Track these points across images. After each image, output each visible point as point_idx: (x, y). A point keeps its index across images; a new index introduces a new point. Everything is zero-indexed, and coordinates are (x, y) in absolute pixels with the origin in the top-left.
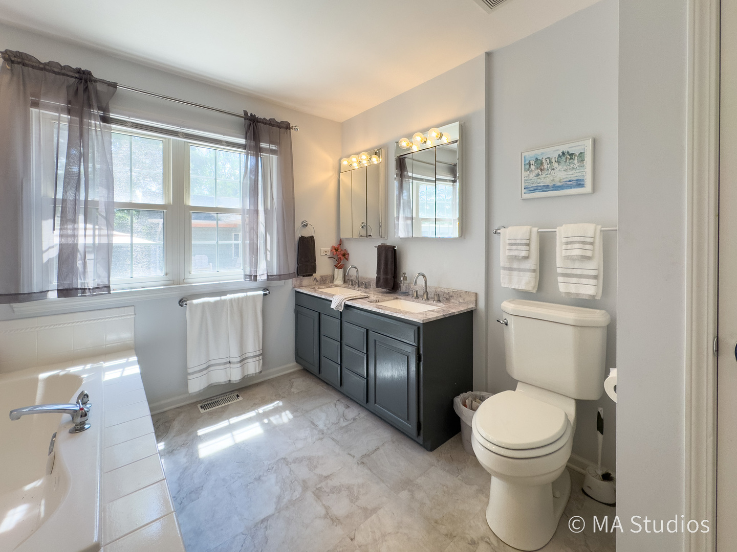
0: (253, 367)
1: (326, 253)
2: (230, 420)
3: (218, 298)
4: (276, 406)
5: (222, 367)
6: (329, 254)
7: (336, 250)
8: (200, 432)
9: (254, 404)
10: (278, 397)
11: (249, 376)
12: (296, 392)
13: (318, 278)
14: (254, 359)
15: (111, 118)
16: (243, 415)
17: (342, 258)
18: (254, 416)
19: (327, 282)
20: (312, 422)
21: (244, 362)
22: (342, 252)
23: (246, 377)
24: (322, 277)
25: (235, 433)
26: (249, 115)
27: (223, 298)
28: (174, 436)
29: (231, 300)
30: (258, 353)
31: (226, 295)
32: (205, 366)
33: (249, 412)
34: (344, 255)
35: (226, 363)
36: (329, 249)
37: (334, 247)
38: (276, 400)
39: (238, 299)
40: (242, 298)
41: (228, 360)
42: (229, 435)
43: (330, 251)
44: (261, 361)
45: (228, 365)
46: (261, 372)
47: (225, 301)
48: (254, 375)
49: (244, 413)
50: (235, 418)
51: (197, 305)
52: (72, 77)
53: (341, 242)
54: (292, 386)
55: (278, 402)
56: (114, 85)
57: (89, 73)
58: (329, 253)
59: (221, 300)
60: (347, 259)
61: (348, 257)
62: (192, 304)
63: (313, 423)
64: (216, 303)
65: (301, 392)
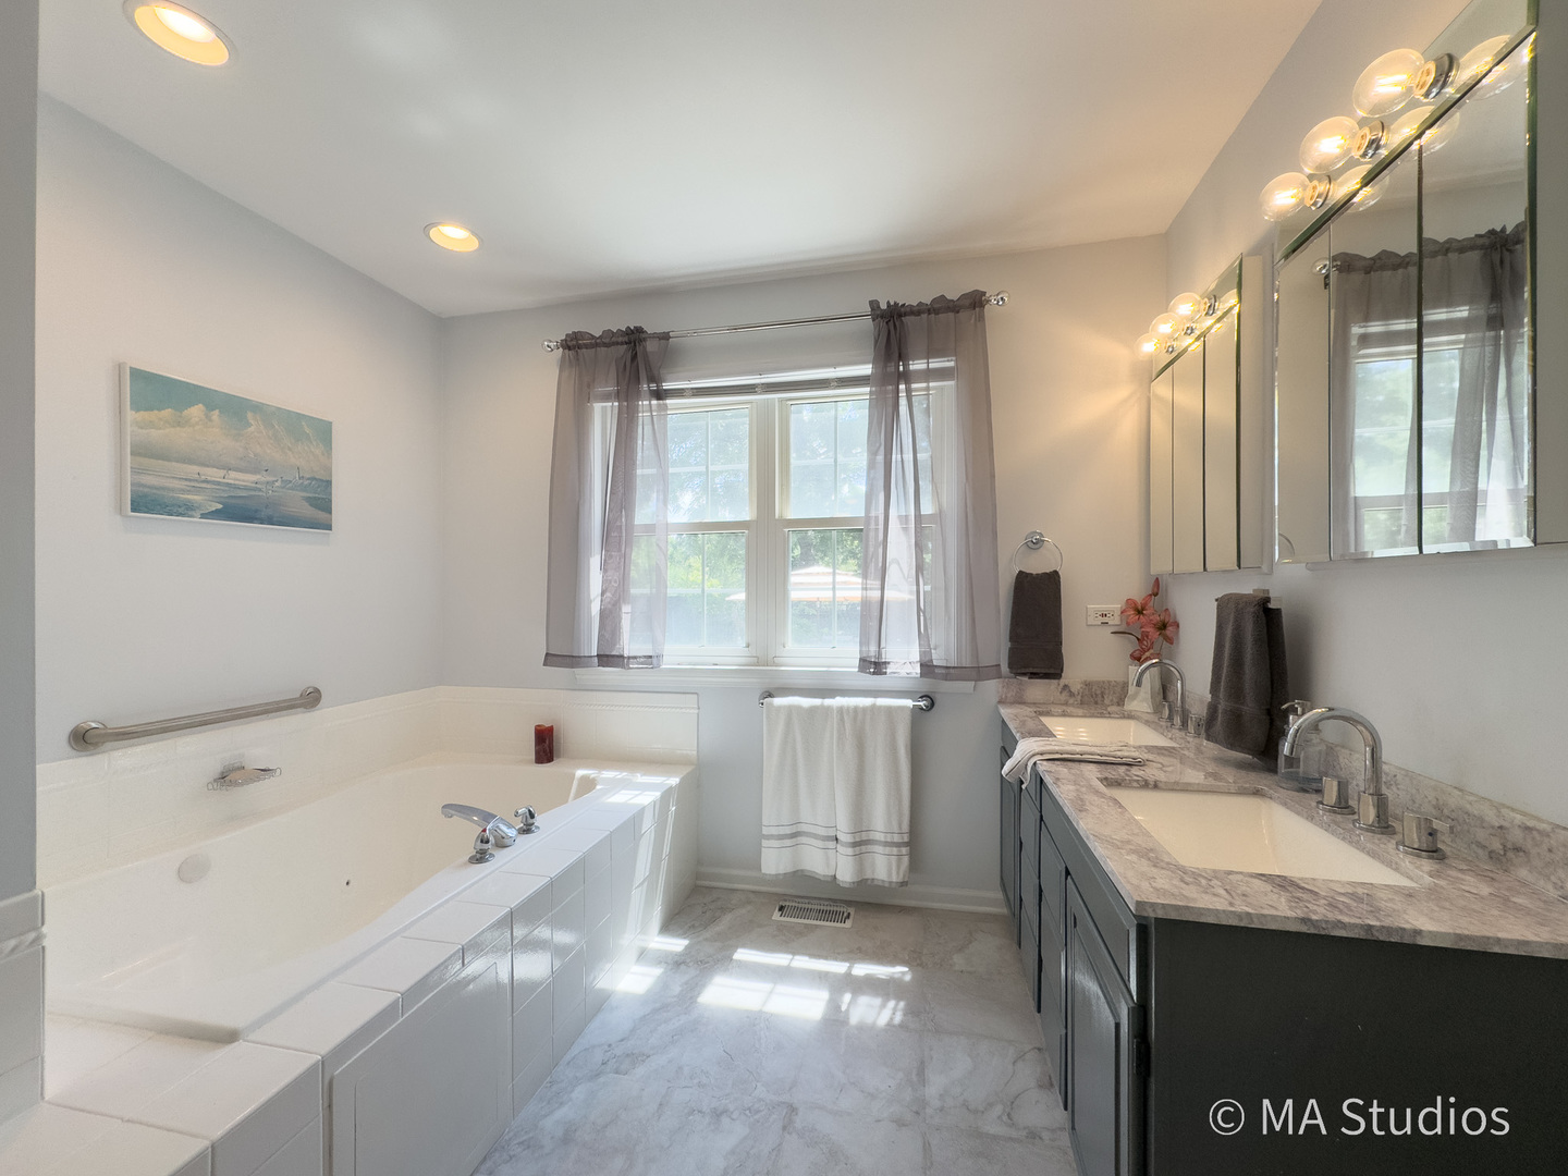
0: (885, 867)
1: (1105, 620)
2: (797, 957)
3: (817, 702)
4: (896, 976)
5: (820, 843)
6: (1117, 621)
7: (1139, 612)
8: (743, 954)
9: (859, 949)
10: (913, 959)
11: (876, 883)
12: (957, 968)
13: (1076, 687)
14: (888, 850)
15: (665, 390)
16: (822, 961)
17: (1154, 634)
18: (835, 975)
19: (1107, 702)
20: (922, 1062)
21: (864, 848)
22: (1156, 618)
23: (869, 882)
24: (1088, 684)
25: (782, 988)
26: (884, 306)
27: (828, 702)
28: (706, 939)
29: (841, 710)
30: (897, 838)
31: (834, 697)
32: (788, 831)
33: (836, 959)
34: (1163, 626)
35: (828, 838)
36: (1117, 607)
37: (1135, 603)
38: (903, 962)
39: (856, 709)
40: (864, 710)
41: (832, 833)
42: (767, 986)
43: (1117, 613)
44: (906, 860)
45: (832, 844)
46: (903, 884)
47: (829, 708)
48: (887, 885)
49: (826, 958)
50: (806, 958)
51: (779, 708)
52: (622, 343)
53: (1157, 588)
54: (960, 950)
55: (907, 969)
56: (665, 337)
57: (639, 330)
58: (1115, 620)
59: (822, 707)
60: (1170, 640)
61: (1177, 633)
62: (771, 704)
63: (921, 1072)
64: (812, 710)
65: (970, 973)
